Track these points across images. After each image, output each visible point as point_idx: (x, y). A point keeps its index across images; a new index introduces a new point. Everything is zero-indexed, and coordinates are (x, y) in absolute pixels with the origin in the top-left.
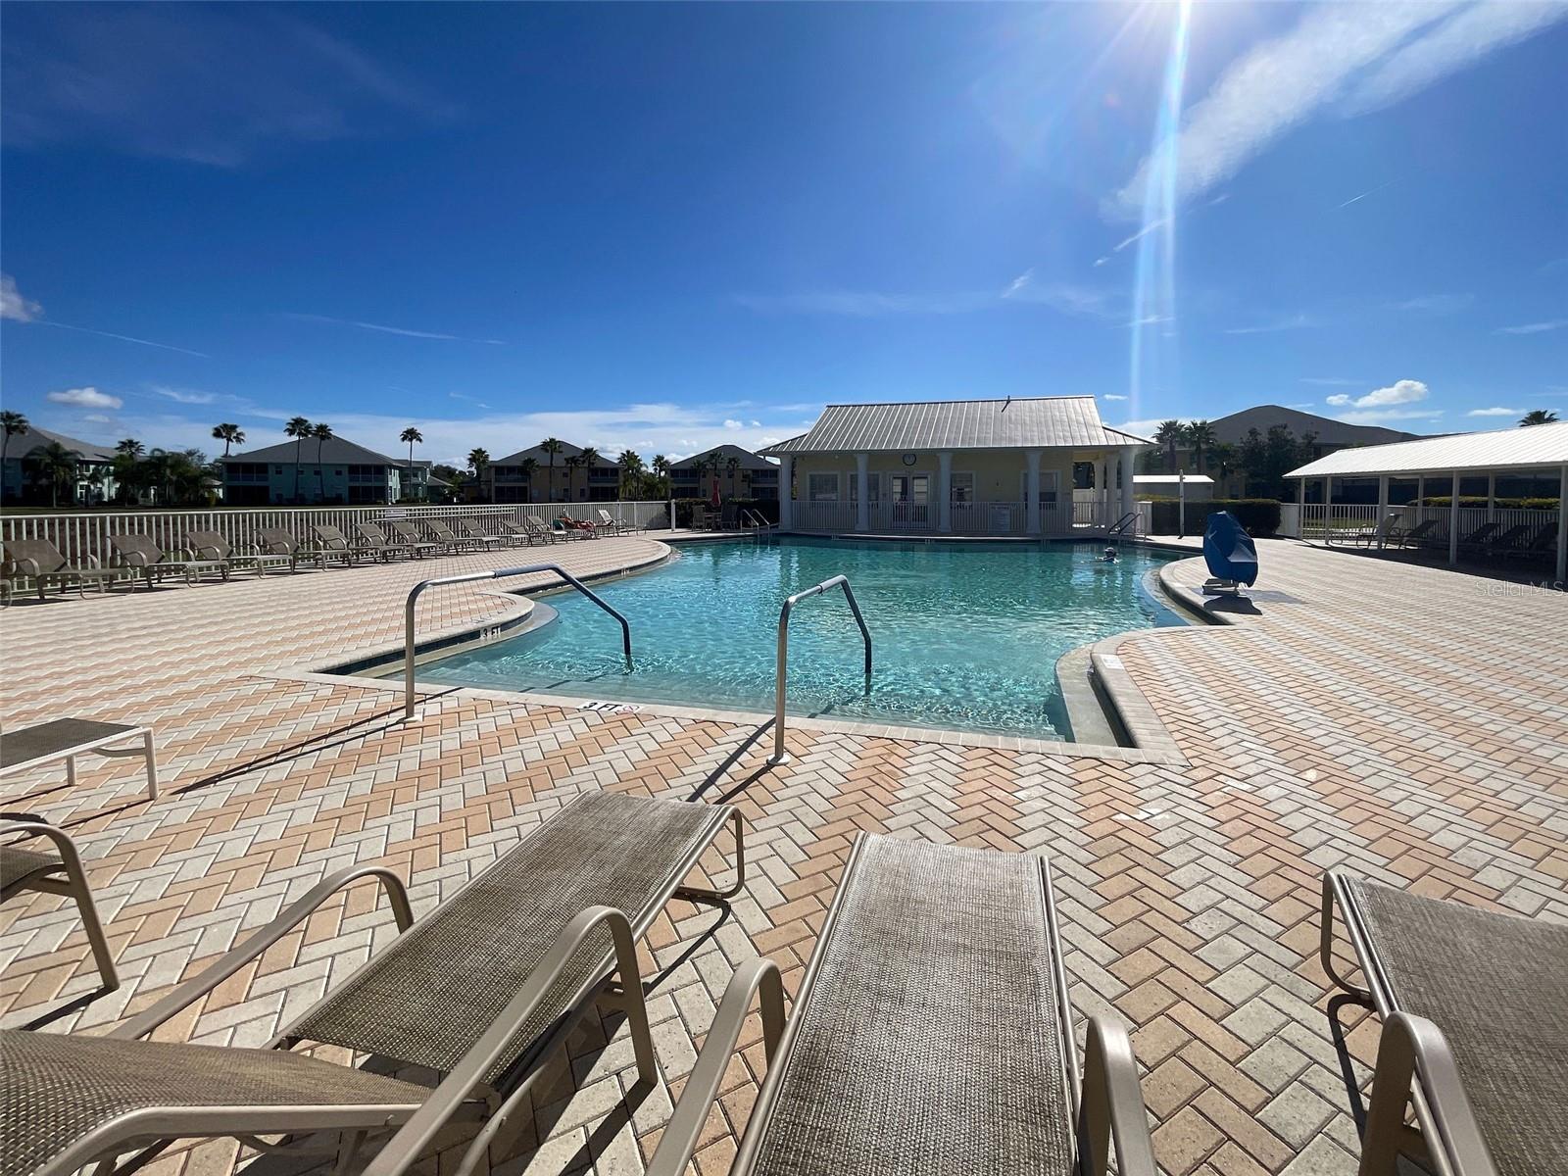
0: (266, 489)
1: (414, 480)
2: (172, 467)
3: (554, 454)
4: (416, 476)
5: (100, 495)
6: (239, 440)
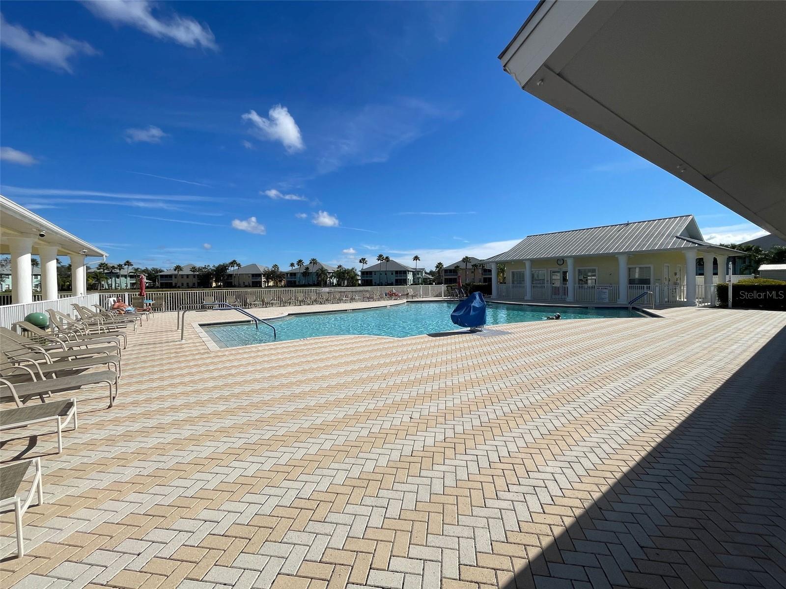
0: (371, 281)
1: (418, 276)
2: (347, 273)
3: (468, 264)
4: (418, 274)
5: (333, 283)
6: (366, 263)
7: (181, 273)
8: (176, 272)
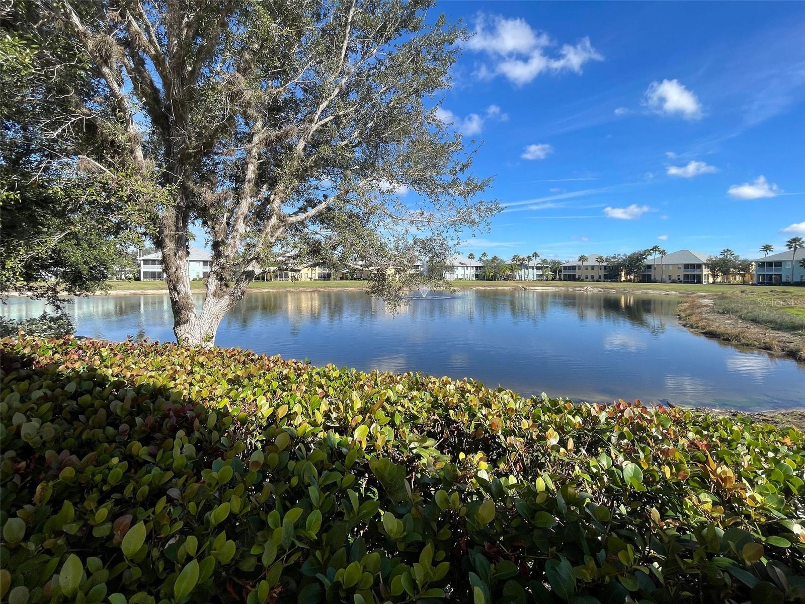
7: (585, 264)
8: (580, 263)
